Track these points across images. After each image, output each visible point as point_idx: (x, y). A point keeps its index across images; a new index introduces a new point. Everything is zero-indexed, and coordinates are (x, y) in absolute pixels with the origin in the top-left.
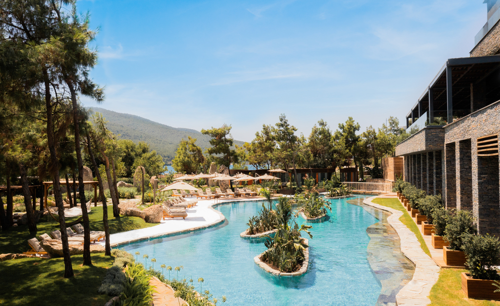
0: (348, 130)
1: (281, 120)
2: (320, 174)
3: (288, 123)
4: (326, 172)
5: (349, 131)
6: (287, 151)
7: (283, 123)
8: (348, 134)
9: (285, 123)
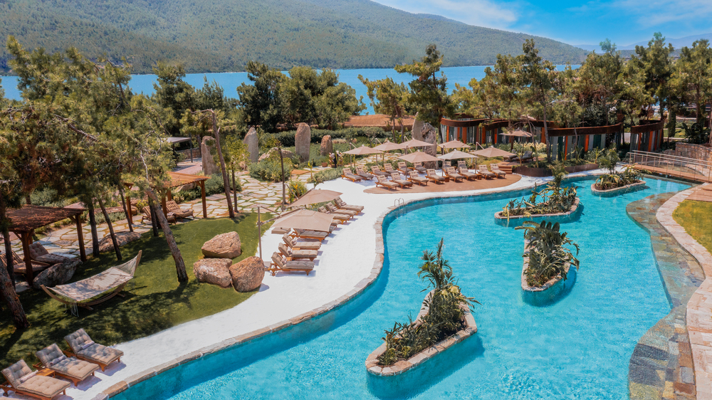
0: (653, 58)
1: (527, 50)
2: (592, 137)
3: (538, 55)
4: (604, 133)
5: (656, 59)
6: (533, 106)
7: (529, 55)
8: (653, 64)
9: (533, 55)
